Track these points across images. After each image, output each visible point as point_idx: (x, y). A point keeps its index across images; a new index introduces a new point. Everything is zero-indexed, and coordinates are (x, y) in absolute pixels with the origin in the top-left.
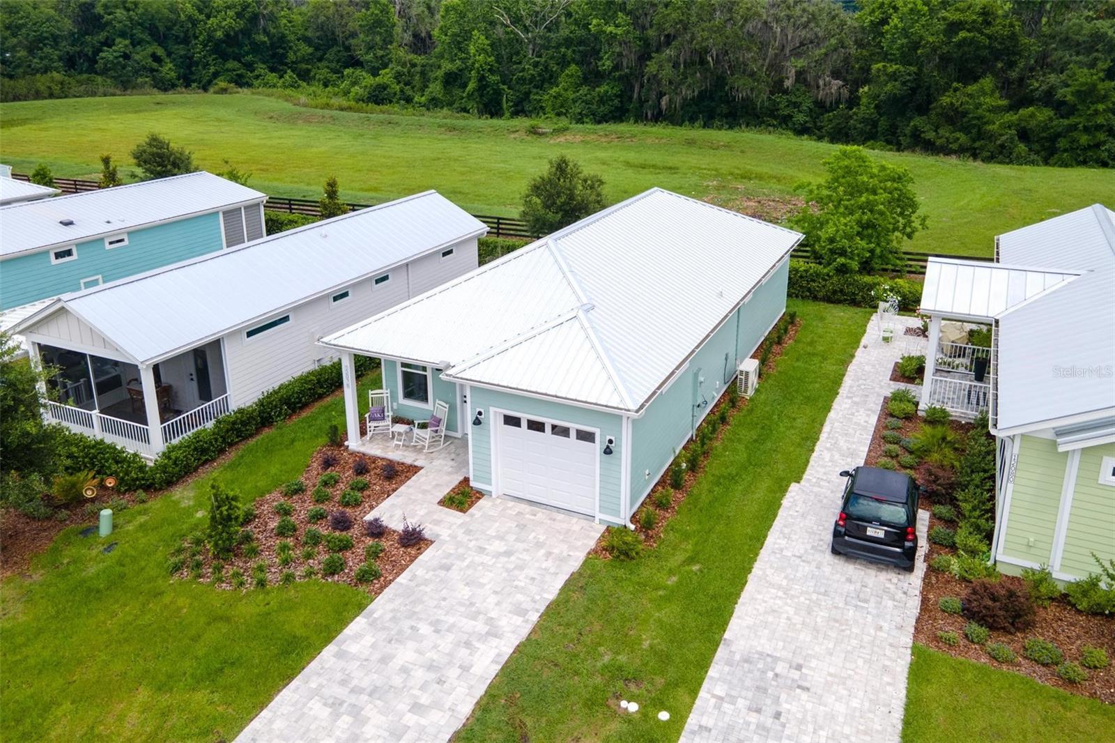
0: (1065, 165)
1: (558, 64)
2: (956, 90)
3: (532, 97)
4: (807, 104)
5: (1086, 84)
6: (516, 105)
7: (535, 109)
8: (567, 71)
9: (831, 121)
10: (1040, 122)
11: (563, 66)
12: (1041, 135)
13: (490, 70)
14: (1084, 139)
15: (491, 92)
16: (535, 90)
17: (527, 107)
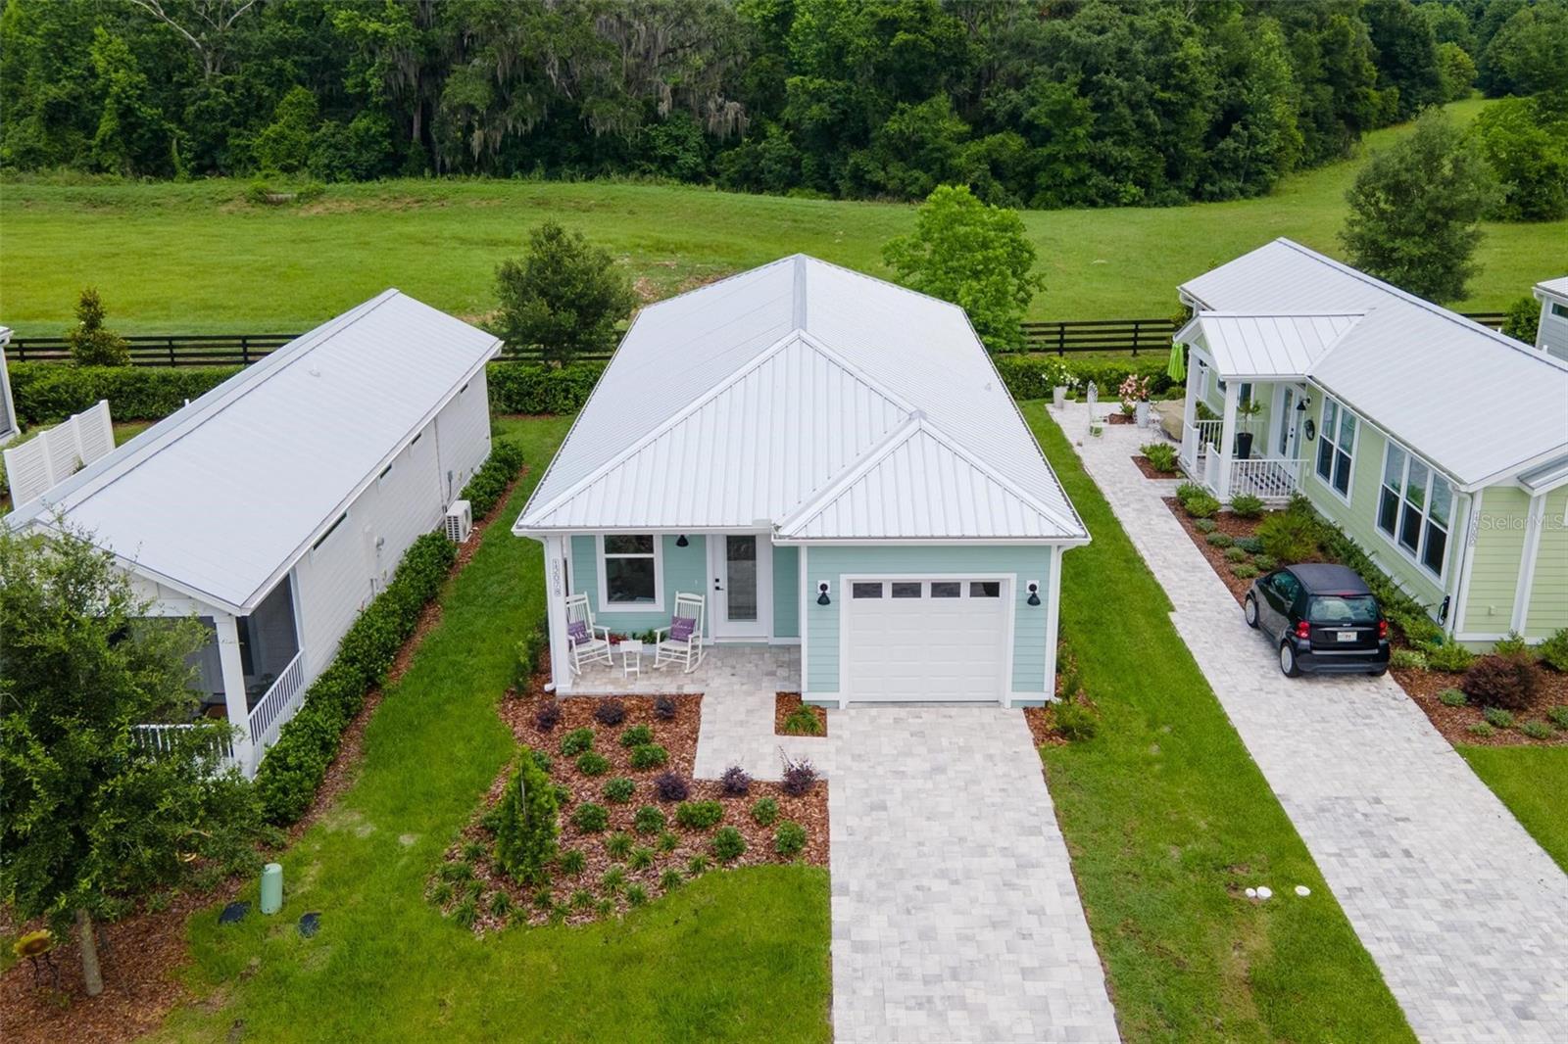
0: (1049, 206)
1: (271, 85)
2: (902, 112)
3: (230, 141)
4: (695, 139)
5: (1059, 102)
6: (198, 157)
7: (239, 161)
8: (289, 97)
9: (733, 161)
10: (1015, 152)
11: (279, 88)
12: (1017, 169)
13: (140, 98)
14: (1068, 173)
15: (148, 135)
16: (234, 130)
17: (222, 159)
